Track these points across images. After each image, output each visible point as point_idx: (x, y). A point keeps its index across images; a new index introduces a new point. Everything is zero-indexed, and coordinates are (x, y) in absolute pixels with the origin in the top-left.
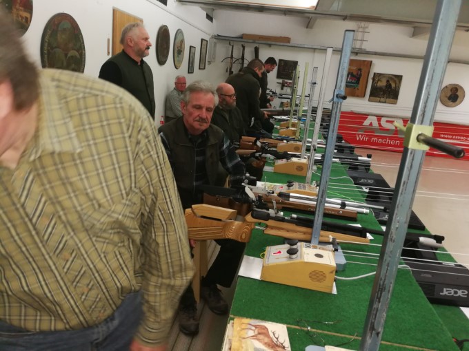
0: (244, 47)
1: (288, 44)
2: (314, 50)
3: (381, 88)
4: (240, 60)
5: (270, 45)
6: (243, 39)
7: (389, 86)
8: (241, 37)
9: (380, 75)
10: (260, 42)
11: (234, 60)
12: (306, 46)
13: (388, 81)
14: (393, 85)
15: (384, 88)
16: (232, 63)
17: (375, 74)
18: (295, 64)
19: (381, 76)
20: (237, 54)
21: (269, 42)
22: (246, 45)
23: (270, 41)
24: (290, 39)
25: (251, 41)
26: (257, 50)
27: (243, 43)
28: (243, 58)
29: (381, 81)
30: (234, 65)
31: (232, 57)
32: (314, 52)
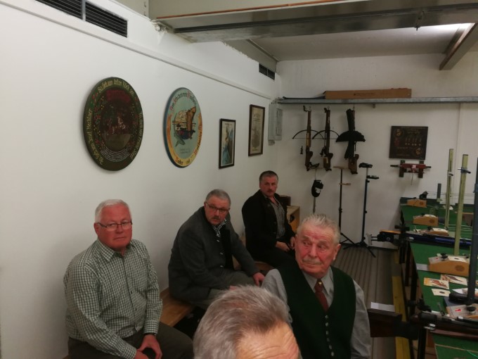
0: (328, 112)
1: (408, 100)
2: (458, 104)
4: (323, 134)
5: (373, 105)
6: (327, 99)
8: (323, 98)
10: (356, 101)
11: (313, 134)
12: (442, 100)
16: (309, 139)
18: (423, 132)
20: (317, 124)
21: (372, 100)
22: (331, 108)
23: (374, 98)
24: (410, 90)
25: (340, 101)
26: (350, 116)
27: (326, 106)
28: (328, 130)
30: (313, 141)
31: (309, 130)
32: (459, 108)
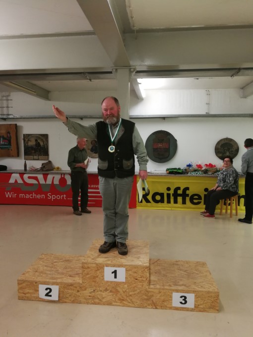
3: (32, 148)
7: (38, 144)
9: (29, 135)
13: (36, 140)
14: (42, 144)
15: (34, 147)
17: (24, 135)
19: (30, 137)
29: (31, 141)
